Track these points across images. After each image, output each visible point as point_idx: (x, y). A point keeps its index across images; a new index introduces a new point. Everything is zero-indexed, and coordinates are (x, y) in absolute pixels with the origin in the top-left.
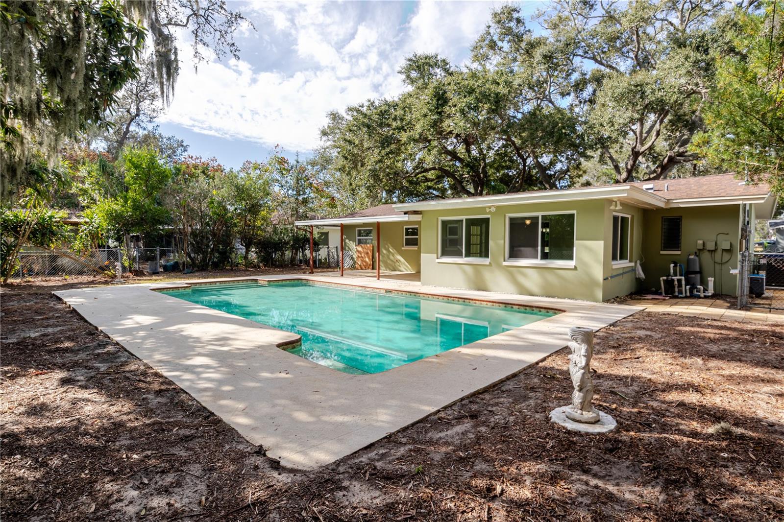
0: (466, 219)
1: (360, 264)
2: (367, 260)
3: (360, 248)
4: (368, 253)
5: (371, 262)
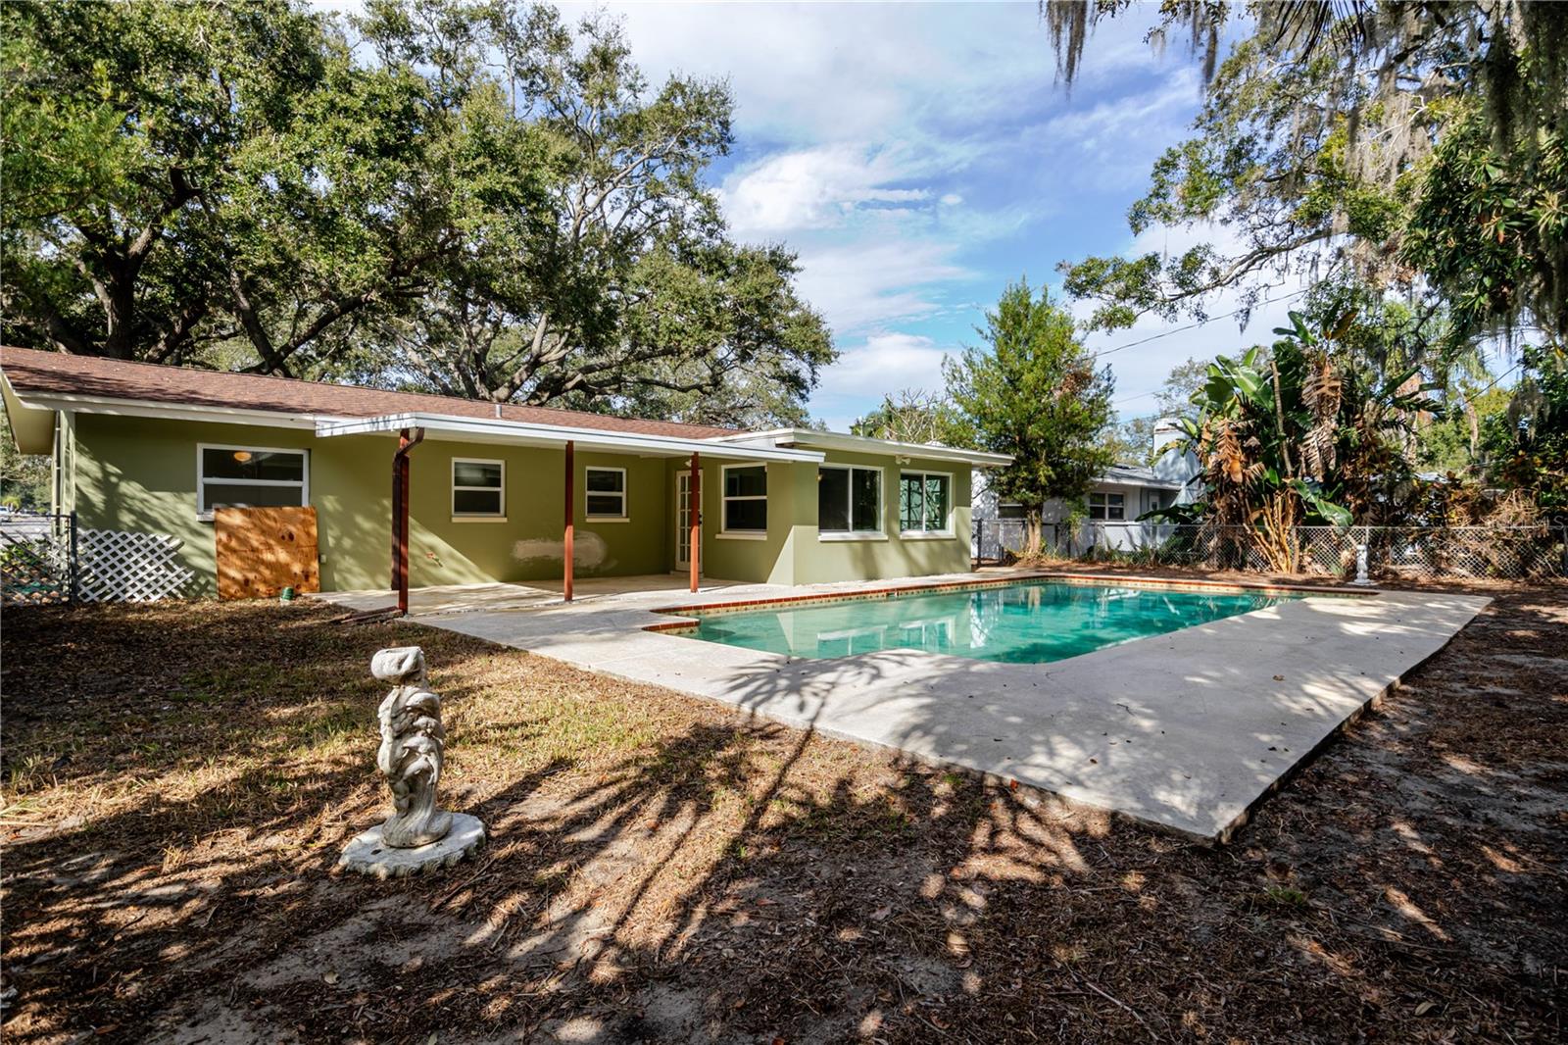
0: (853, 470)
1: (238, 576)
2: (282, 556)
3: (235, 518)
4: (291, 537)
5: (307, 564)
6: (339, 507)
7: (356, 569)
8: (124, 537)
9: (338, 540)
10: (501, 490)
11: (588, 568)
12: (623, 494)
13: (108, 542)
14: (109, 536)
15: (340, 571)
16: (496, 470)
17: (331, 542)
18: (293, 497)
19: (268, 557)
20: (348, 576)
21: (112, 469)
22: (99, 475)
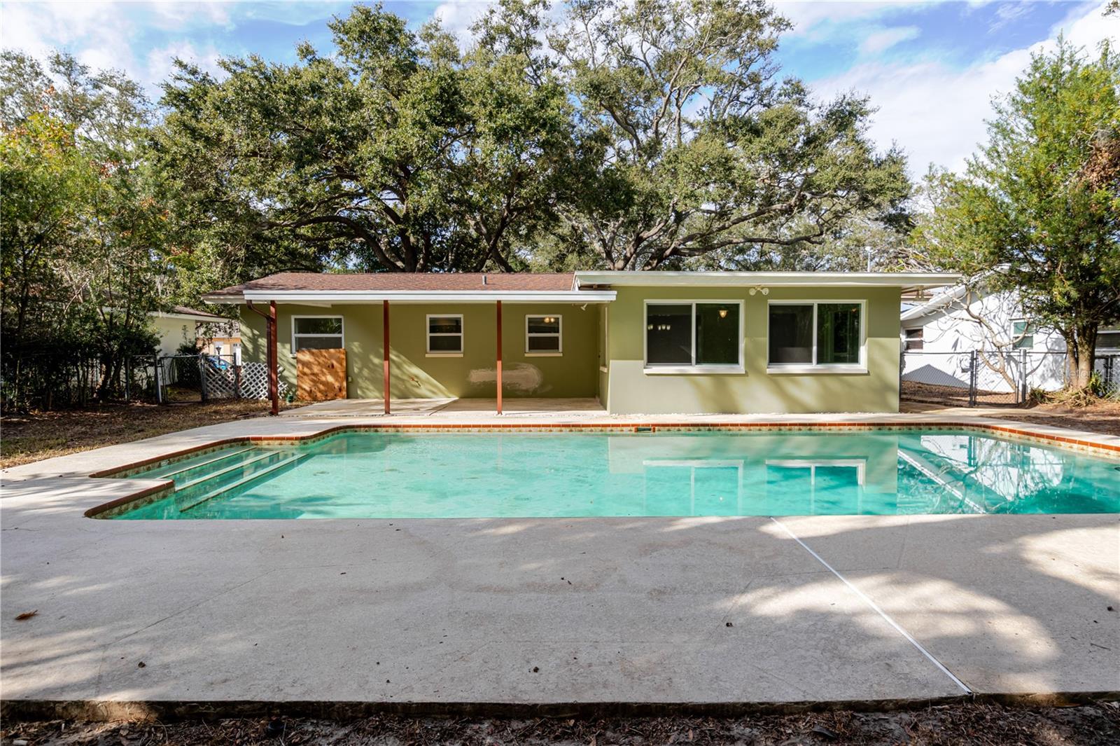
0: (698, 305)
1: (308, 389)
2: (330, 379)
3: (306, 357)
4: (333, 366)
5: (342, 383)
6: (361, 350)
7: (371, 387)
8: (260, 366)
9: (361, 370)
10: (462, 335)
11: (527, 391)
12: (560, 335)
13: (253, 368)
14: (254, 365)
15: (361, 388)
16: (457, 321)
17: (356, 370)
18: (336, 344)
19: (323, 379)
20: (365, 390)
21: (256, 332)
22: (251, 335)
